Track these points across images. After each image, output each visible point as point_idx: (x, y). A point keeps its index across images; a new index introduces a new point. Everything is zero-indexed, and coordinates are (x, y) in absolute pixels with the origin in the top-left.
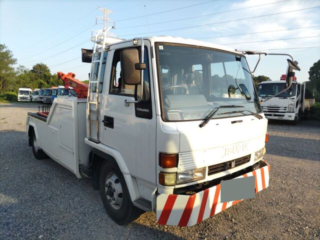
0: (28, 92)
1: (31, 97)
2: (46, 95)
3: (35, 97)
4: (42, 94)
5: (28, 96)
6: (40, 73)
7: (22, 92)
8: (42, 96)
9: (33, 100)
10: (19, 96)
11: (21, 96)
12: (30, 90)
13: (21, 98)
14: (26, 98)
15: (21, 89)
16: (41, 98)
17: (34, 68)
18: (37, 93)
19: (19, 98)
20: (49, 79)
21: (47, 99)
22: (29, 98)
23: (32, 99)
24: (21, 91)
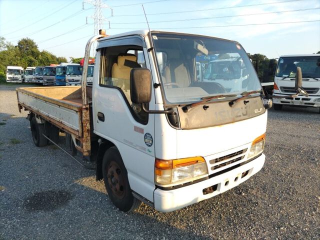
0: (18, 71)
1: (22, 77)
2: (46, 75)
3: (28, 77)
4: (39, 74)
5: (19, 77)
6: (27, 49)
7: (11, 71)
8: (39, 77)
9: (26, 81)
10: (8, 76)
11: (11, 76)
12: (21, 68)
13: (10, 78)
14: (16, 79)
15: (9, 67)
16: (38, 79)
17: (19, 44)
18: (30, 72)
19: (8, 79)
20: (38, 56)
21: (48, 80)
22: (20, 79)
23: (24, 80)
24: (9, 70)
